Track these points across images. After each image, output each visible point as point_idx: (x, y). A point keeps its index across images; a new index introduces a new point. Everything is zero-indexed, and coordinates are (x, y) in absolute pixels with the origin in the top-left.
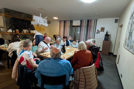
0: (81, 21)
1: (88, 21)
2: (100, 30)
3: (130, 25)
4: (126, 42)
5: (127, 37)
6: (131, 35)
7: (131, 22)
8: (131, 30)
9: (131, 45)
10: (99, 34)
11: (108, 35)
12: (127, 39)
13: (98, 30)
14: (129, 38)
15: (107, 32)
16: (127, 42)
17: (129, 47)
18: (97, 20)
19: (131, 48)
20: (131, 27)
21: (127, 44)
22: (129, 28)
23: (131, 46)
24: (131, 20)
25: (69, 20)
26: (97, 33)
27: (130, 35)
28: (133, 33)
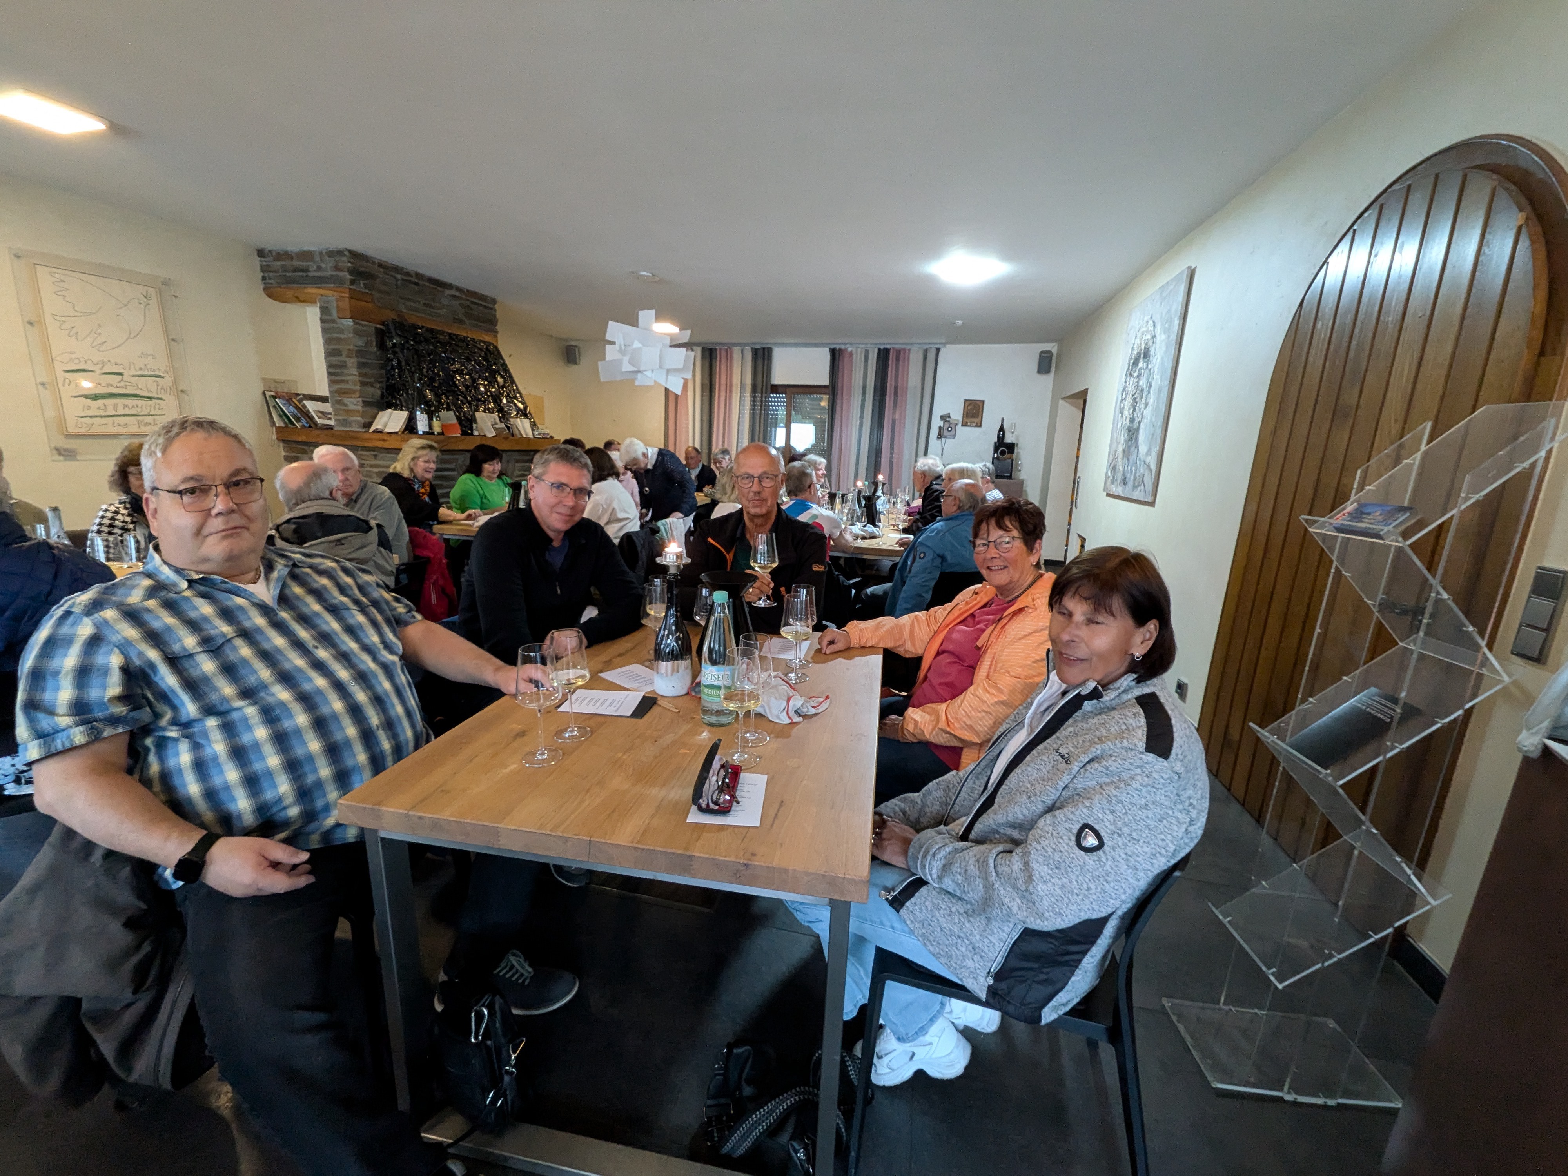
0: (836, 355)
1: (884, 355)
2: (957, 415)
3: (1129, 399)
4: (1114, 469)
5: (1120, 449)
6: (1137, 440)
7: (1130, 389)
8: (1132, 420)
9: (1138, 475)
10: (949, 442)
11: (1011, 447)
12: (1121, 456)
13: (945, 418)
14: (1126, 453)
15: (1002, 429)
16: (1121, 469)
17: (1130, 484)
18: (938, 350)
19: (1135, 487)
20: (1134, 410)
21: (1119, 476)
22: (1126, 412)
23: (1135, 479)
24: (1132, 381)
25: (742, 345)
26: (940, 436)
27: (1130, 439)
28: (1141, 431)
